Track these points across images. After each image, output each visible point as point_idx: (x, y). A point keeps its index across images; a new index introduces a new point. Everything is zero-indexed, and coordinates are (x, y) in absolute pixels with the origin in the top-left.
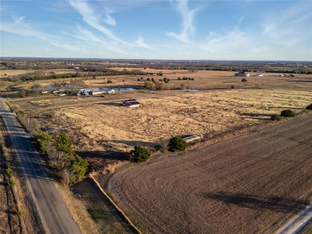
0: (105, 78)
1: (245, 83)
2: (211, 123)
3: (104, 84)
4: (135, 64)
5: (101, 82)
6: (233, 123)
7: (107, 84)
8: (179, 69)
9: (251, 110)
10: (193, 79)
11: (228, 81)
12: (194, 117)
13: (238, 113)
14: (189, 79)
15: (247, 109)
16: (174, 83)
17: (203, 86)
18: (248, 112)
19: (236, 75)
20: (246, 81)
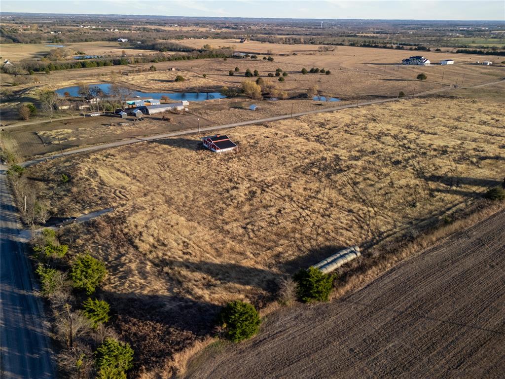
0: (171, 69)
1: (424, 83)
2: (373, 206)
3: (169, 83)
4: (224, 30)
5: (164, 78)
6: (414, 205)
7: (175, 83)
8: (303, 44)
9: (446, 166)
10: (328, 73)
11: (393, 78)
12: (337, 185)
13: (420, 174)
14: (321, 71)
15: (438, 161)
16: (295, 80)
17: (348, 90)
18: (441, 172)
19: (405, 62)
20: (425, 78)
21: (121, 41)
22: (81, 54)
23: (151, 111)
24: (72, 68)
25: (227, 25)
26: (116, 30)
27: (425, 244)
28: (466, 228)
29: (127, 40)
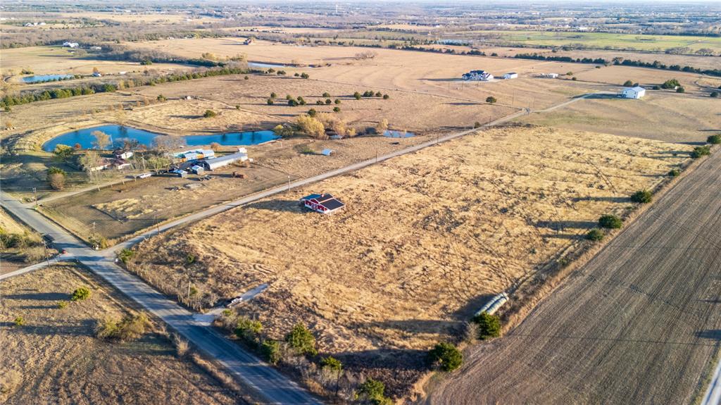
0: (186, 97)
1: (494, 106)
2: (500, 256)
3: (198, 121)
5: (186, 113)
6: (534, 252)
7: (205, 120)
9: (547, 210)
10: (386, 97)
11: (460, 102)
12: (461, 239)
13: (528, 221)
14: (377, 95)
15: (539, 205)
17: (417, 121)
18: (545, 218)
19: (466, 78)
20: (495, 101)
21: (68, 46)
22: (27, 73)
23: (212, 166)
24: (36, 100)
25: (206, 11)
26: (43, 24)
27: (553, 285)
28: (579, 268)
29: (77, 44)
